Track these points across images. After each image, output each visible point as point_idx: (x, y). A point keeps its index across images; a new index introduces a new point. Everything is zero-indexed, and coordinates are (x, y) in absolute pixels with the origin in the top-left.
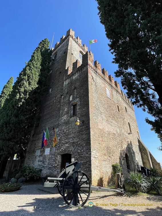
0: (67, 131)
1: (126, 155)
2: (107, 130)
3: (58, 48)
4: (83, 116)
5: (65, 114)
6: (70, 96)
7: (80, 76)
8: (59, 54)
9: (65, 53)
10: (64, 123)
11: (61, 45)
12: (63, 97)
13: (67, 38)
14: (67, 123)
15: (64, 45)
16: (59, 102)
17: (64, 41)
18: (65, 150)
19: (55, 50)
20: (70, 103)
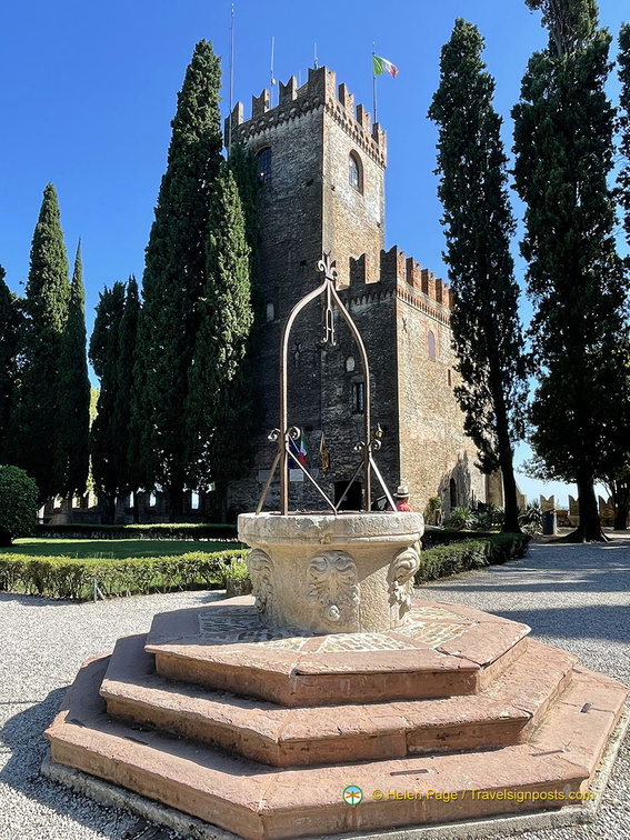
0: (345, 439)
1: (452, 481)
2: (423, 438)
3: (270, 128)
4: (384, 417)
5: (337, 402)
6: (347, 359)
7: (374, 312)
8: (284, 171)
9: (309, 184)
10: (336, 422)
11: (285, 122)
12: (324, 353)
13: (310, 108)
14: (344, 424)
15: (303, 139)
16: (314, 362)
17: (298, 114)
18: (345, 475)
19: (259, 133)
20: (350, 378)
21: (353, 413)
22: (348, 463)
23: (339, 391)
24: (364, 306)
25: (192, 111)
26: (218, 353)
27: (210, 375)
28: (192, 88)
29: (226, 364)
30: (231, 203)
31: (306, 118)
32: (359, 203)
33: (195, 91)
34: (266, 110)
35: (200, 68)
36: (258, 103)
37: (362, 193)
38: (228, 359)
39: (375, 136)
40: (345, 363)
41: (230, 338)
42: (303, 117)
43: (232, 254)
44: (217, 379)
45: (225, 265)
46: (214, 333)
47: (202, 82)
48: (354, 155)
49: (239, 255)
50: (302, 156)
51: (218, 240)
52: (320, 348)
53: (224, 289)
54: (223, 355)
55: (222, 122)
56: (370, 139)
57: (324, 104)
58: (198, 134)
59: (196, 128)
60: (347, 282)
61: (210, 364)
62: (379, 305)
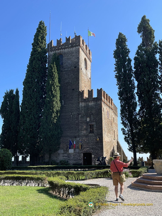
0: (87, 141)
1: (112, 153)
3: (63, 49)
4: (99, 135)
5: (84, 130)
6: (87, 118)
7: (95, 106)
8: (67, 62)
9: (75, 67)
10: (84, 136)
11: (67, 49)
12: (80, 116)
13: (76, 46)
14: (86, 136)
15: (73, 55)
16: (77, 118)
17: (72, 47)
18: (87, 151)
19: (59, 50)
20: (88, 123)
21: (89, 133)
22: (88, 148)
23: (85, 127)
24: (92, 104)
25: (39, 41)
26: (52, 115)
27: (49, 121)
28: (39, 35)
29: (54, 118)
30: (55, 71)
31: (74, 49)
32: (86, 73)
33: (40, 36)
34: (61, 44)
35: (41, 29)
36: (59, 42)
37: (87, 70)
38: (55, 117)
39: (89, 53)
40: (87, 119)
41: (55, 111)
42: (73, 48)
43: (55, 86)
44: (51, 122)
45: (54, 89)
46: (50, 109)
47: (42, 33)
48: (85, 59)
49: (57, 87)
50: (73, 59)
51: (51, 82)
52: (79, 114)
53: (53, 97)
54: (53, 116)
55: (47, 45)
56: (89, 55)
57: (80, 46)
58: (41, 49)
59: (40, 47)
60: (87, 97)
61: (49, 118)
62: (97, 104)
